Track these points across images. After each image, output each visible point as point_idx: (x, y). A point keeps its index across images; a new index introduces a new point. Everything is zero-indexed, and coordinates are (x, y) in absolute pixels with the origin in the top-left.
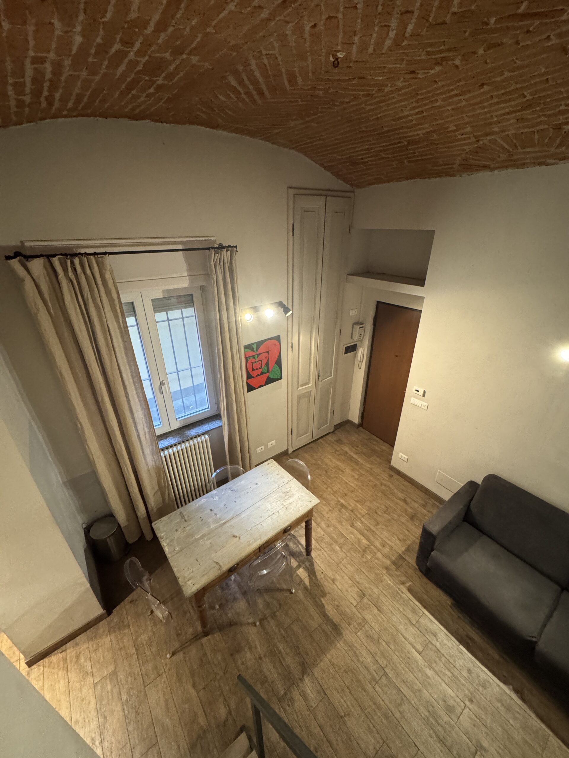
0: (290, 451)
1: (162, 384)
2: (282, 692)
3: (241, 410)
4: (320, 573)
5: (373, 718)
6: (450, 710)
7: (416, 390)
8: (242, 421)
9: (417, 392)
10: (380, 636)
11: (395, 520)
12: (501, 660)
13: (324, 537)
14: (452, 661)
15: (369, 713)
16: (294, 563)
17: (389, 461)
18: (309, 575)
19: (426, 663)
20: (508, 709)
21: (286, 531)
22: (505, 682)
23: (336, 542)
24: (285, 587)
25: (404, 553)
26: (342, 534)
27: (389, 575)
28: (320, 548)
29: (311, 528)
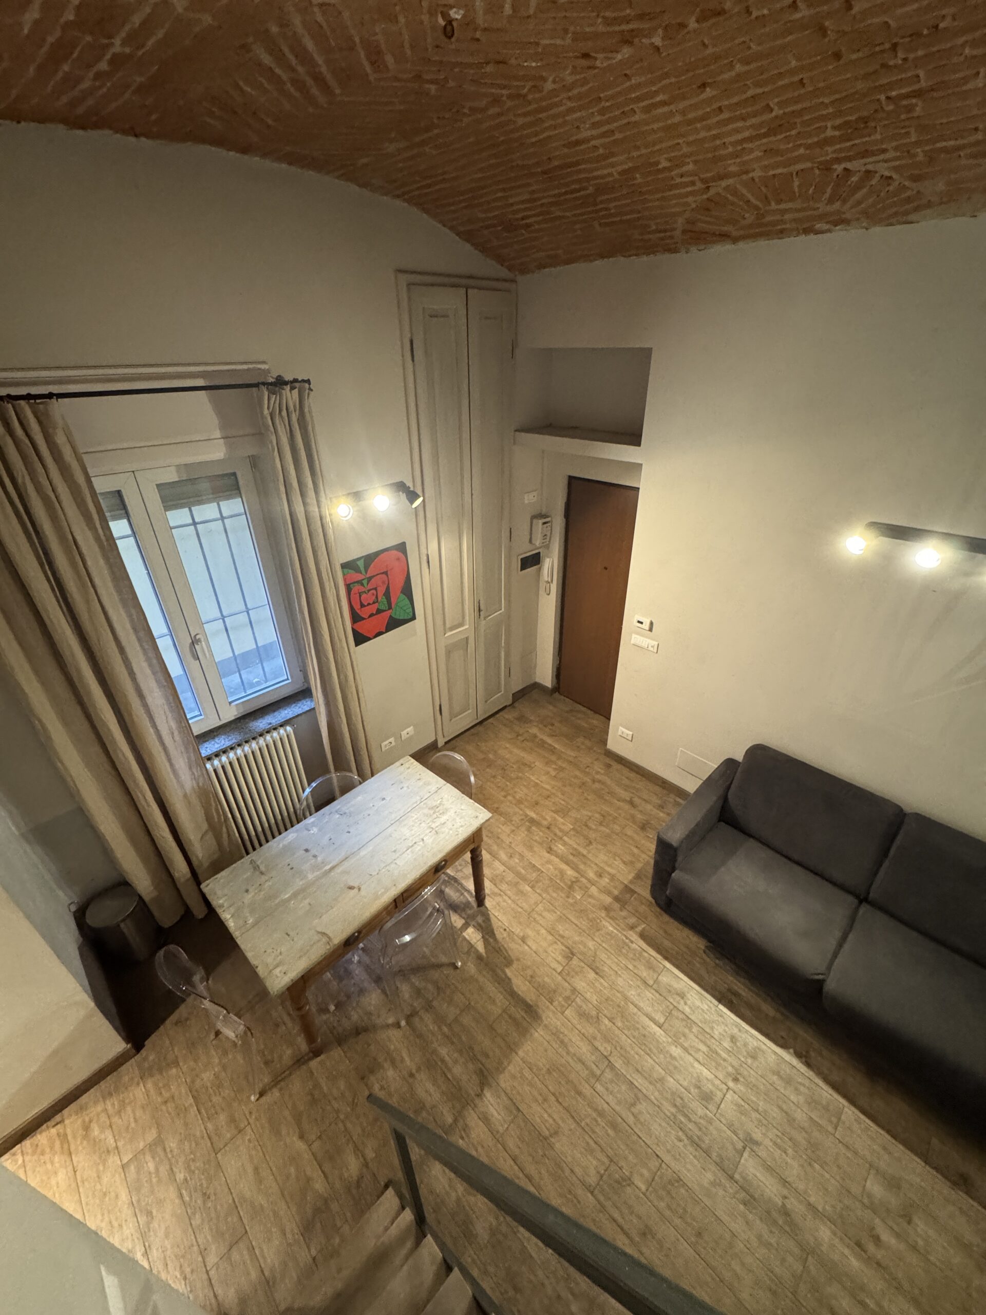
0: (441, 743)
1: (194, 642)
2: (450, 1120)
3: (346, 677)
4: (502, 930)
5: (594, 1132)
6: (706, 1098)
7: (639, 622)
8: (350, 696)
9: (639, 625)
10: (599, 1011)
11: (617, 834)
12: (778, 1016)
13: (504, 874)
14: (708, 1030)
15: (587, 1124)
16: (457, 921)
17: (604, 742)
18: (483, 937)
19: (670, 1040)
20: (788, 1081)
21: (438, 869)
22: (782, 1046)
23: (524, 879)
24: (444, 959)
25: (631, 882)
26: (534, 866)
27: (610, 918)
28: (499, 892)
29: (482, 860)
